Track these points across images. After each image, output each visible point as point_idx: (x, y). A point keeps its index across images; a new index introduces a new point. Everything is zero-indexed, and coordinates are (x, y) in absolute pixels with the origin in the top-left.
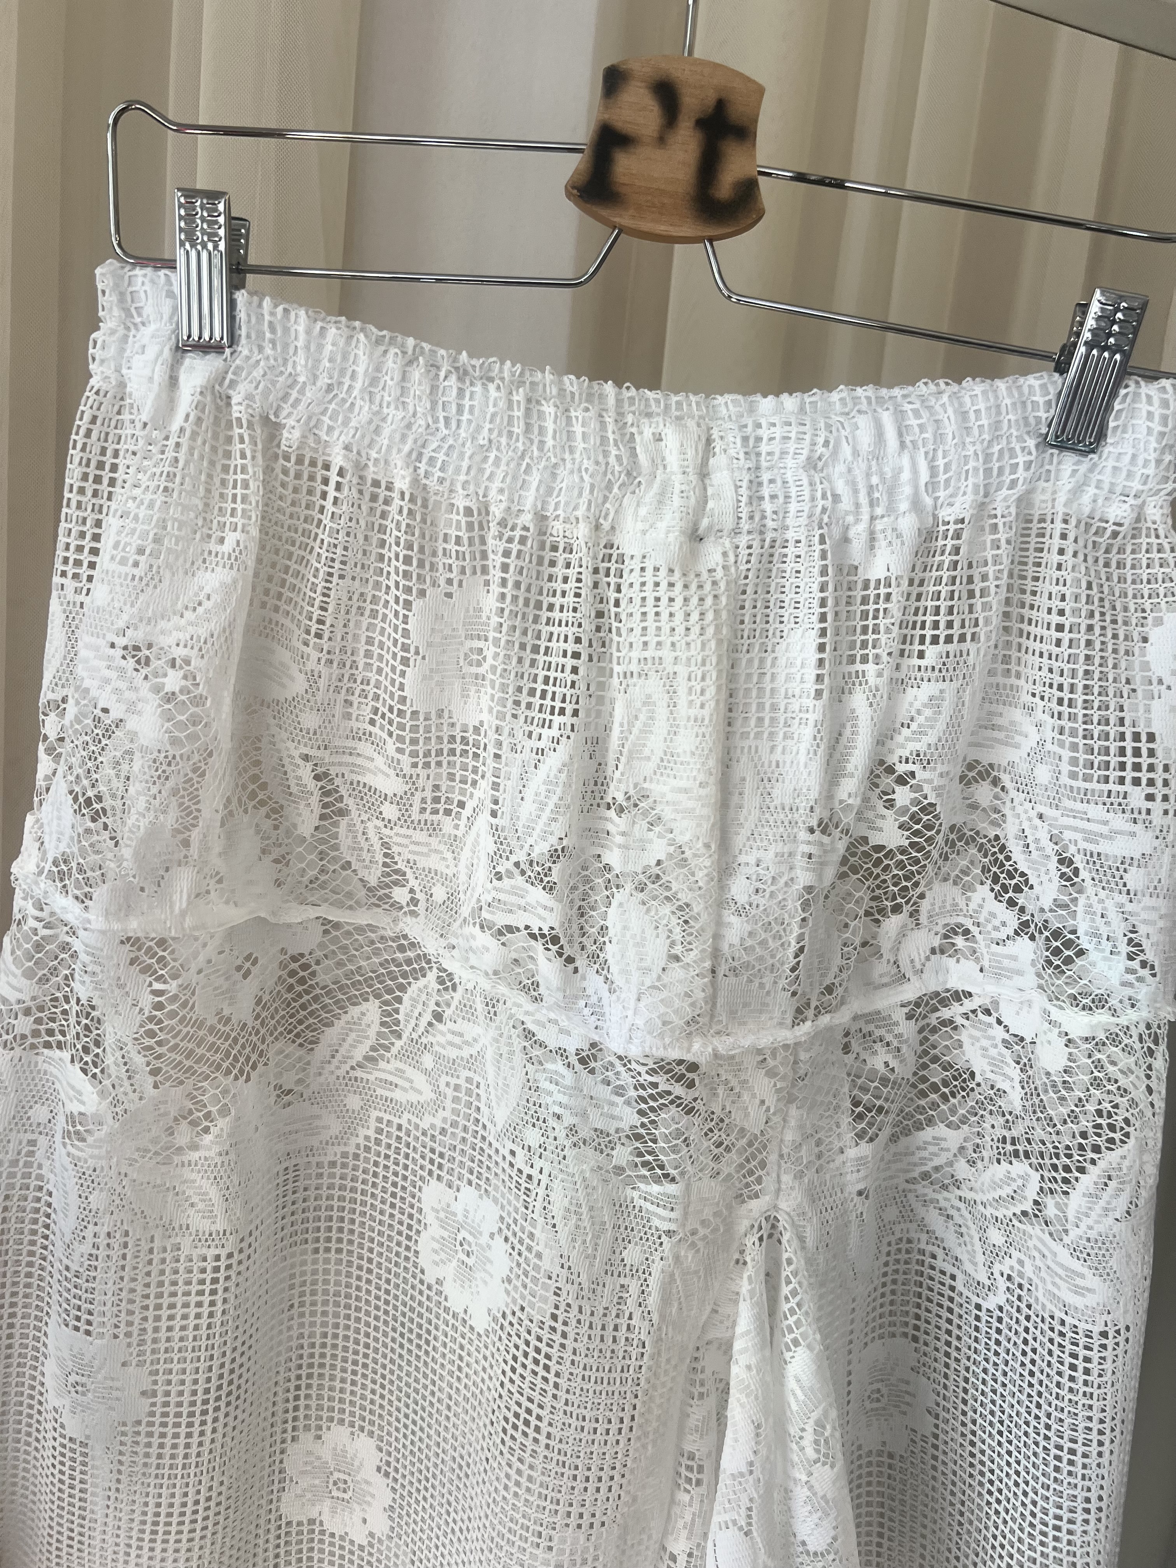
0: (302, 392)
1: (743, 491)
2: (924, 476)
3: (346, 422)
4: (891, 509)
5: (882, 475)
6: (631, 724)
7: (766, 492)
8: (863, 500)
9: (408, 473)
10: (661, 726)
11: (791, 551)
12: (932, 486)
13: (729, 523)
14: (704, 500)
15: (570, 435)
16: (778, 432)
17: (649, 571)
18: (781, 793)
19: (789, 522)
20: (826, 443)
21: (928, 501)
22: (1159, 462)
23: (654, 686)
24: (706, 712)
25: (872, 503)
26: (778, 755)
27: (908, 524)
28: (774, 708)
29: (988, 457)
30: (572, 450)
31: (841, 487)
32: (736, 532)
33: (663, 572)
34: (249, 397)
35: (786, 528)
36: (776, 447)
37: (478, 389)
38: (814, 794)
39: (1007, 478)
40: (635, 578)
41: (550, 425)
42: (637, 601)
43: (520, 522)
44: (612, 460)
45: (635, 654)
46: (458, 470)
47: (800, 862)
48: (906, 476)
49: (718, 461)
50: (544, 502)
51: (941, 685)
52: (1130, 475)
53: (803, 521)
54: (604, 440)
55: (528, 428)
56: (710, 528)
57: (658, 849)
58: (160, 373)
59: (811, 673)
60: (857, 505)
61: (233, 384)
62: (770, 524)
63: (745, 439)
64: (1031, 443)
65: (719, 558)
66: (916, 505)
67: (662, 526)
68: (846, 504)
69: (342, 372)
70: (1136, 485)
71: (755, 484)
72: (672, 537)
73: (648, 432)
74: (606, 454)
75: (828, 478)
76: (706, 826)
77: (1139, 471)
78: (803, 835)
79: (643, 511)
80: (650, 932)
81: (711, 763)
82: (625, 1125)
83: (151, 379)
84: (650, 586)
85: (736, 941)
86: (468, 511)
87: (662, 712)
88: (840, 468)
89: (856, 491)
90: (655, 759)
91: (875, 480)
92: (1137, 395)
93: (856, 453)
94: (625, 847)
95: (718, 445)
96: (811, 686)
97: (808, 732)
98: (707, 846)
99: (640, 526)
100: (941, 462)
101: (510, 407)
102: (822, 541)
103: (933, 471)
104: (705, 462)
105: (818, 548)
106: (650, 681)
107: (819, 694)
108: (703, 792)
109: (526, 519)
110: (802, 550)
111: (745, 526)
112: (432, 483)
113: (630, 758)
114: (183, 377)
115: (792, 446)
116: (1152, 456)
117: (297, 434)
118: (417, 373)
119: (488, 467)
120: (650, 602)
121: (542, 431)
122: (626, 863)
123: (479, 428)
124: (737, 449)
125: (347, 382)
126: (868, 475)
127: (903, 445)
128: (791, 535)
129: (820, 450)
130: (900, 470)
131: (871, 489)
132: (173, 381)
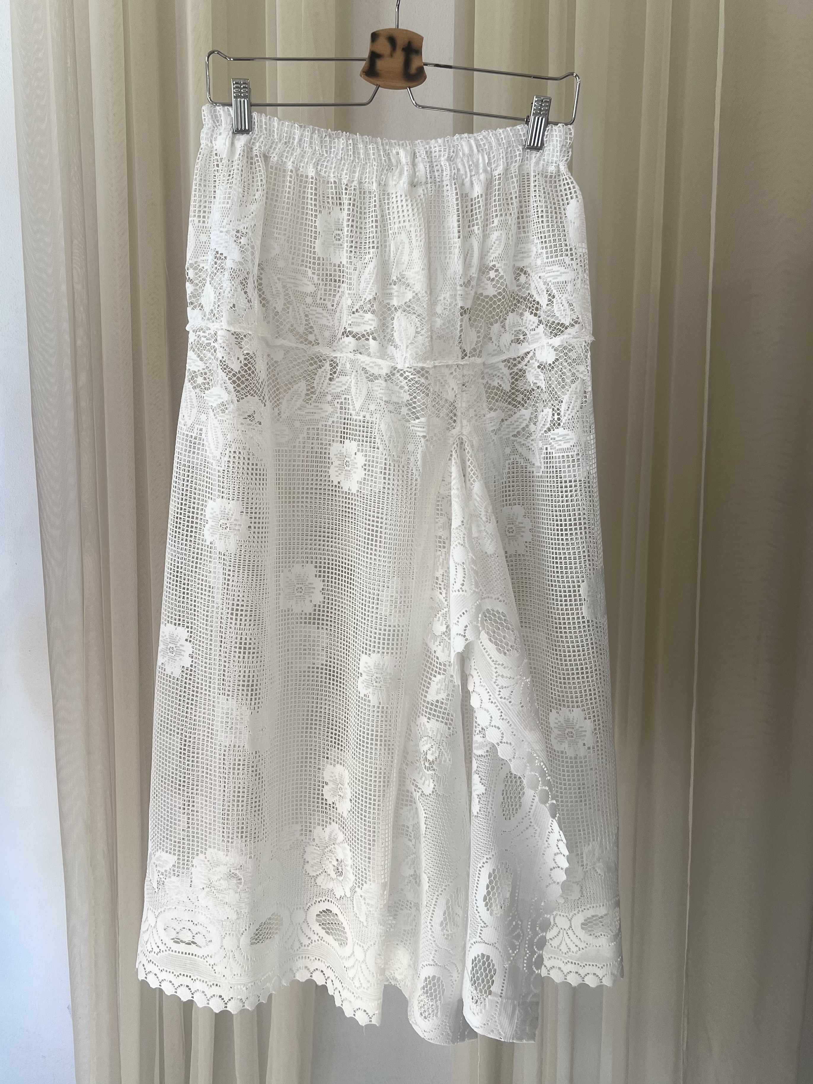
0: (276, 145)
1: (428, 168)
2: (487, 161)
3: (292, 154)
4: (477, 173)
5: (473, 161)
6: (397, 251)
7: (435, 169)
9: (314, 170)
10: (407, 251)
11: (445, 188)
12: (489, 163)
13: (424, 180)
14: (415, 173)
15: (369, 155)
16: (437, 149)
17: (399, 197)
18: (450, 273)
19: (444, 178)
20: (453, 152)
21: (489, 169)
22: (561, 151)
23: (404, 236)
24: (422, 243)
26: (448, 260)
27: (482, 177)
28: (445, 243)
29: (506, 153)
30: (369, 159)
31: (460, 166)
32: (426, 183)
33: (403, 196)
34: (260, 147)
35: (443, 181)
36: (437, 154)
37: (336, 140)
38: (461, 272)
39: (514, 160)
40: (394, 200)
41: (362, 151)
42: (395, 208)
43: (353, 185)
44: (383, 161)
45: (397, 226)
46: (331, 168)
47: (458, 298)
48: (481, 161)
49: (419, 159)
50: (361, 177)
51: (500, 232)
52: (553, 156)
53: (448, 177)
54: (380, 155)
55: (354, 153)
56: (418, 182)
57: (409, 295)
58: (228, 143)
59: (456, 230)
61: (253, 143)
62: (438, 180)
63: (427, 152)
64: (521, 148)
65: (421, 191)
66: (485, 171)
67: (401, 182)
68: (462, 172)
69: (290, 138)
70: (555, 159)
71: (431, 167)
72: (405, 185)
73: (394, 152)
74: (381, 160)
75: (456, 164)
76: (425, 285)
77: (555, 154)
78: (459, 288)
79: (395, 178)
80: (408, 325)
81: (425, 261)
82: (405, 400)
83: (225, 144)
84: (399, 201)
85: (439, 326)
86: (335, 182)
87: (407, 245)
88: (459, 160)
90: (406, 263)
91: (471, 163)
92: (552, 130)
93: (464, 154)
94: (398, 296)
95: (418, 155)
96: (456, 234)
97: (457, 251)
98: (426, 292)
99: (394, 183)
100: (492, 156)
101: (347, 146)
102: (455, 184)
103: (489, 159)
104: (414, 161)
105: (454, 186)
106: (402, 235)
107: (459, 237)
108: (423, 272)
109: (355, 183)
110: (449, 187)
111: (429, 181)
112: (322, 173)
113: (397, 263)
114: (236, 142)
115: (442, 153)
116: (559, 149)
117: (276, 159)
118: (316, 136)
119: (341, 166)
120: (400, 207)
121: (359, 153)
122: (399, 302)
123: (337, 154)
124: (424, 155)
125: (291, 141)
126: (468, 162)
127: (478, 151)
128: (445, 183)
129: (452, 154)
130: (478, 159)
131: (469, 166)
132: (232, 144)
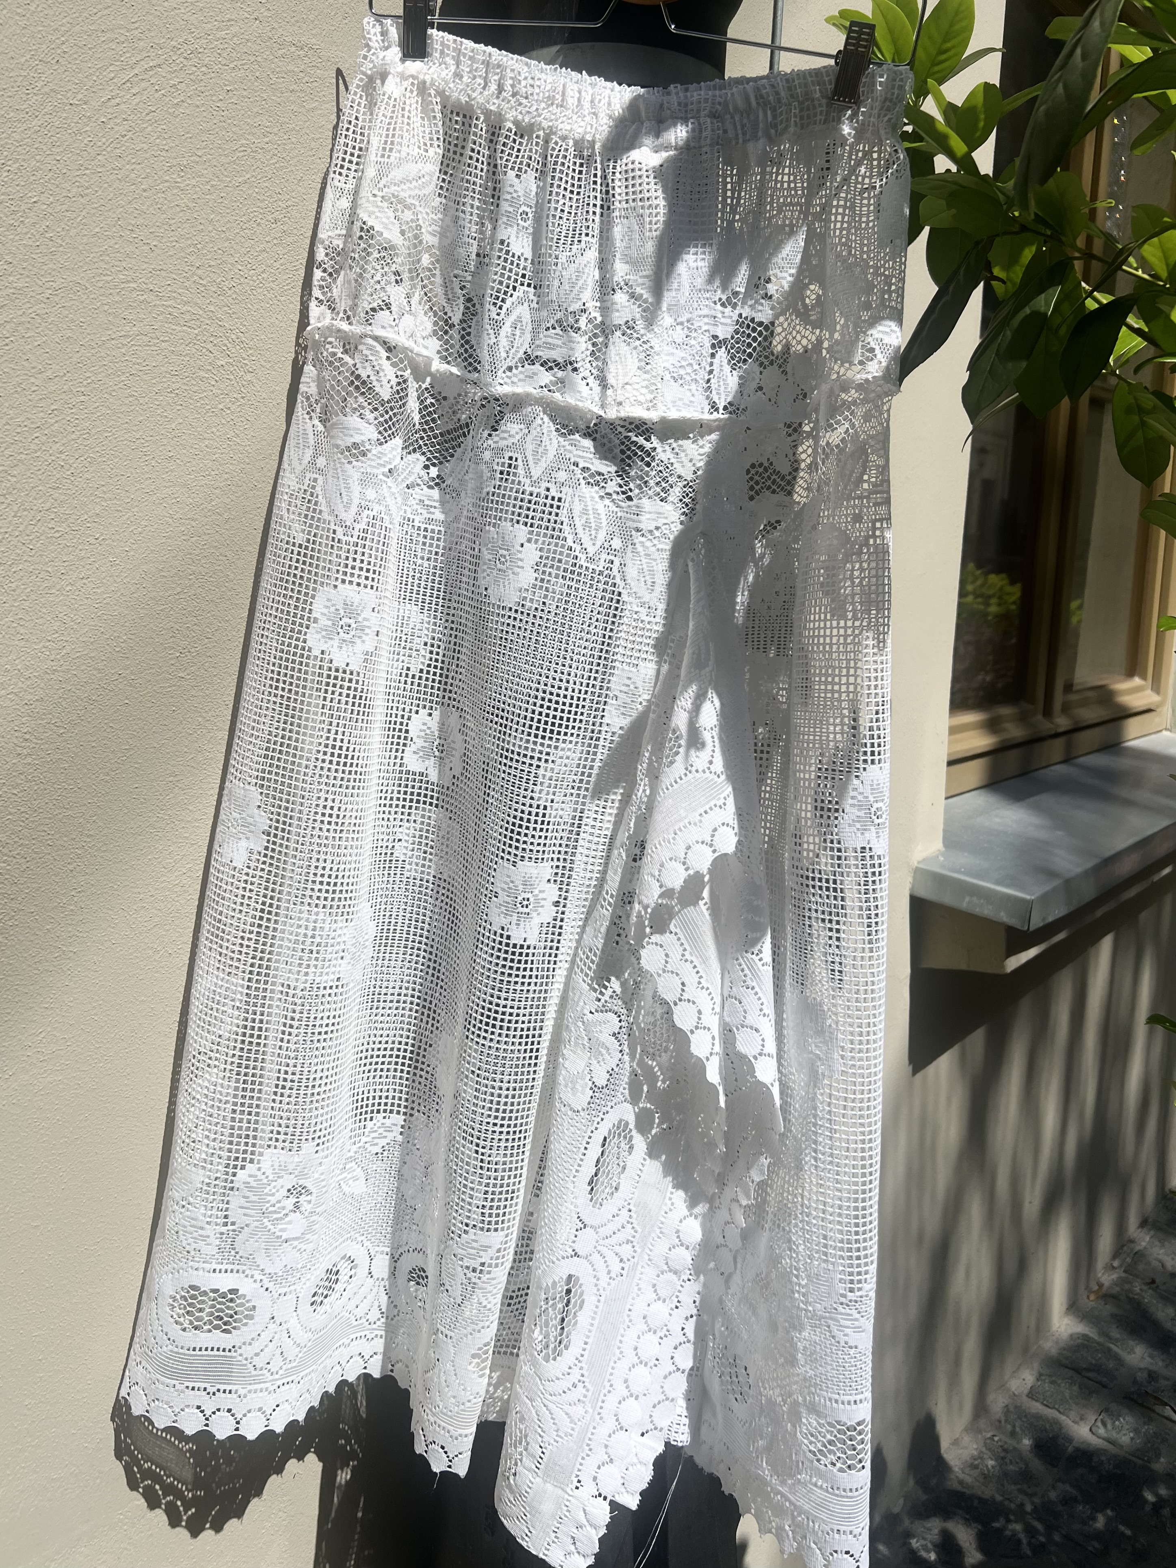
2: (770, 120)
4: (754, 137)
5: (748, 119)
8: (740, 132)
10: (634, 245)
11: (703, 157)
12: (774, 123)
14: (658, 131)
19: (703, 142)
20: (720, 104)
21: (773, 132)
23: (631, 222)
25: (744, 134)
35: (700, 146)
36: (694, 106)
39: (812, 120)
40: (623, 169)
42: (623, 179)
45: (623, 206)
48: (761, 119)
49: (667, 113)
52: (870, 115)
53: (708, 141)
57: (633, 311)
60: (737, 135)
64: (824, 102)
66: (767, 134)
68: (731, 134)
70: (873, 120)
75: (722, 121)
79: (628, 137)
80: (628, 356)
84: (630, 171)
87: (635, 236)
88: (727, 116)
89: (735, 128)
90: (632, 262)
93: (735, 108)
95: (666, 106)
100: (778, 112)
102: (718, 152)
103: (774, 117)
104: (659, 114)
105: (716, 155)
106: (630, 219)
110: (708, 156)
115: (702, 105)
124: (675, 106)
126: (741, 119)
127: (758, 104)
128: (703, 150)
129: (717, 107)
